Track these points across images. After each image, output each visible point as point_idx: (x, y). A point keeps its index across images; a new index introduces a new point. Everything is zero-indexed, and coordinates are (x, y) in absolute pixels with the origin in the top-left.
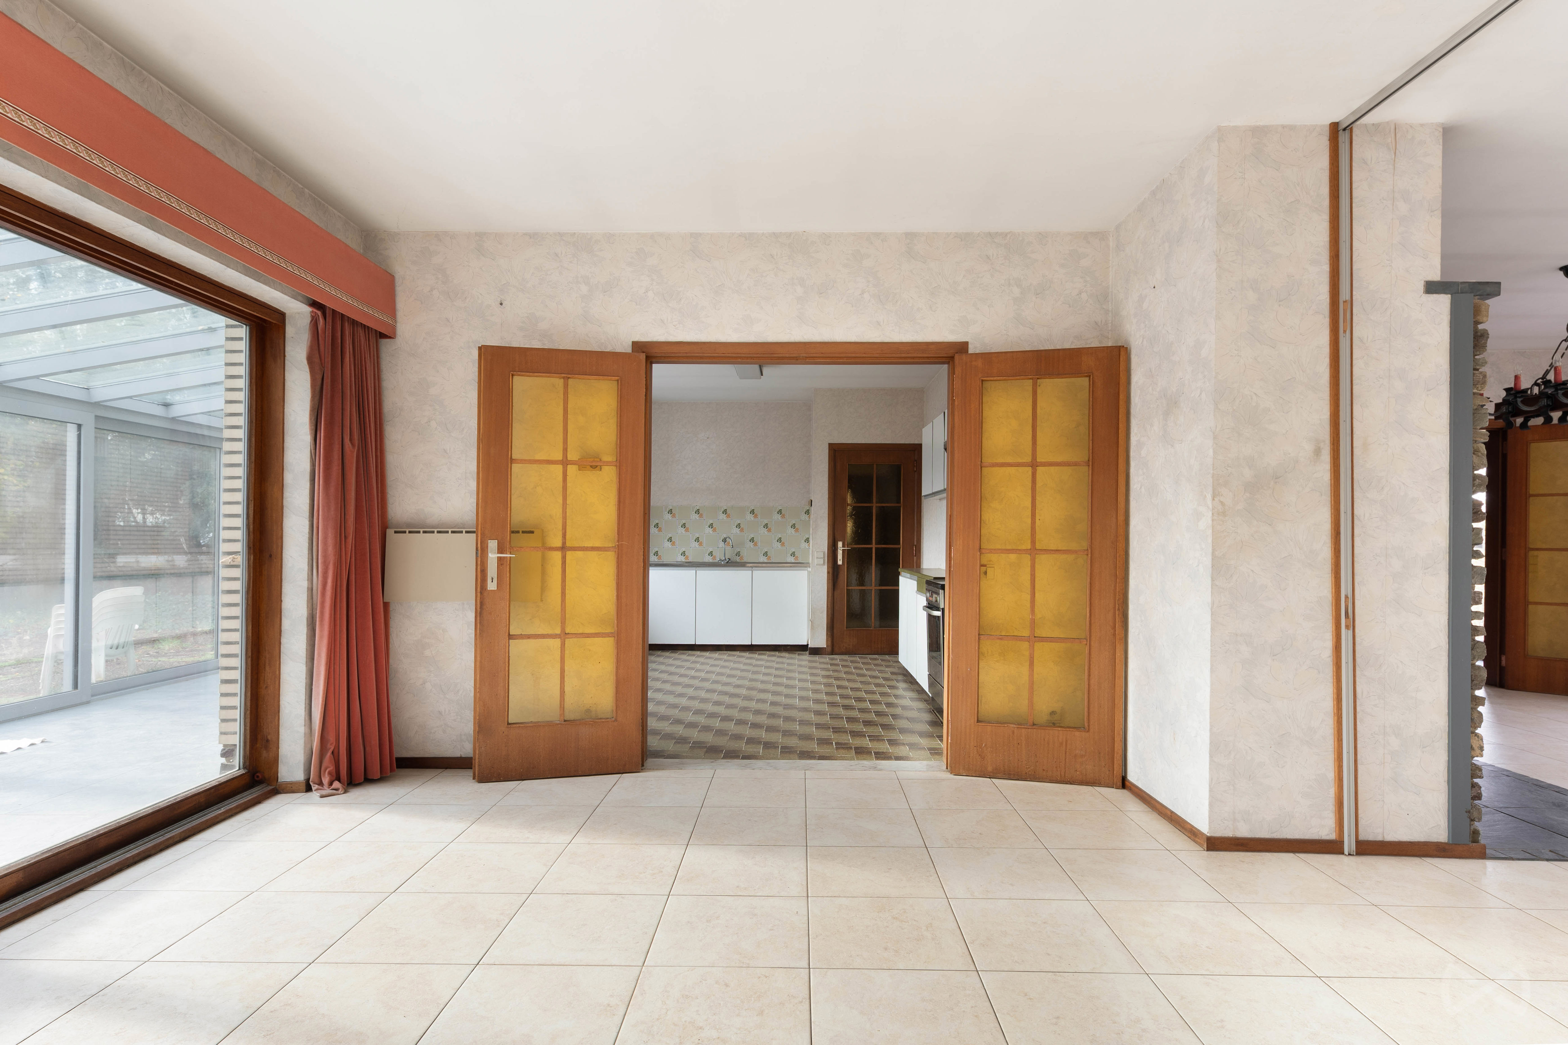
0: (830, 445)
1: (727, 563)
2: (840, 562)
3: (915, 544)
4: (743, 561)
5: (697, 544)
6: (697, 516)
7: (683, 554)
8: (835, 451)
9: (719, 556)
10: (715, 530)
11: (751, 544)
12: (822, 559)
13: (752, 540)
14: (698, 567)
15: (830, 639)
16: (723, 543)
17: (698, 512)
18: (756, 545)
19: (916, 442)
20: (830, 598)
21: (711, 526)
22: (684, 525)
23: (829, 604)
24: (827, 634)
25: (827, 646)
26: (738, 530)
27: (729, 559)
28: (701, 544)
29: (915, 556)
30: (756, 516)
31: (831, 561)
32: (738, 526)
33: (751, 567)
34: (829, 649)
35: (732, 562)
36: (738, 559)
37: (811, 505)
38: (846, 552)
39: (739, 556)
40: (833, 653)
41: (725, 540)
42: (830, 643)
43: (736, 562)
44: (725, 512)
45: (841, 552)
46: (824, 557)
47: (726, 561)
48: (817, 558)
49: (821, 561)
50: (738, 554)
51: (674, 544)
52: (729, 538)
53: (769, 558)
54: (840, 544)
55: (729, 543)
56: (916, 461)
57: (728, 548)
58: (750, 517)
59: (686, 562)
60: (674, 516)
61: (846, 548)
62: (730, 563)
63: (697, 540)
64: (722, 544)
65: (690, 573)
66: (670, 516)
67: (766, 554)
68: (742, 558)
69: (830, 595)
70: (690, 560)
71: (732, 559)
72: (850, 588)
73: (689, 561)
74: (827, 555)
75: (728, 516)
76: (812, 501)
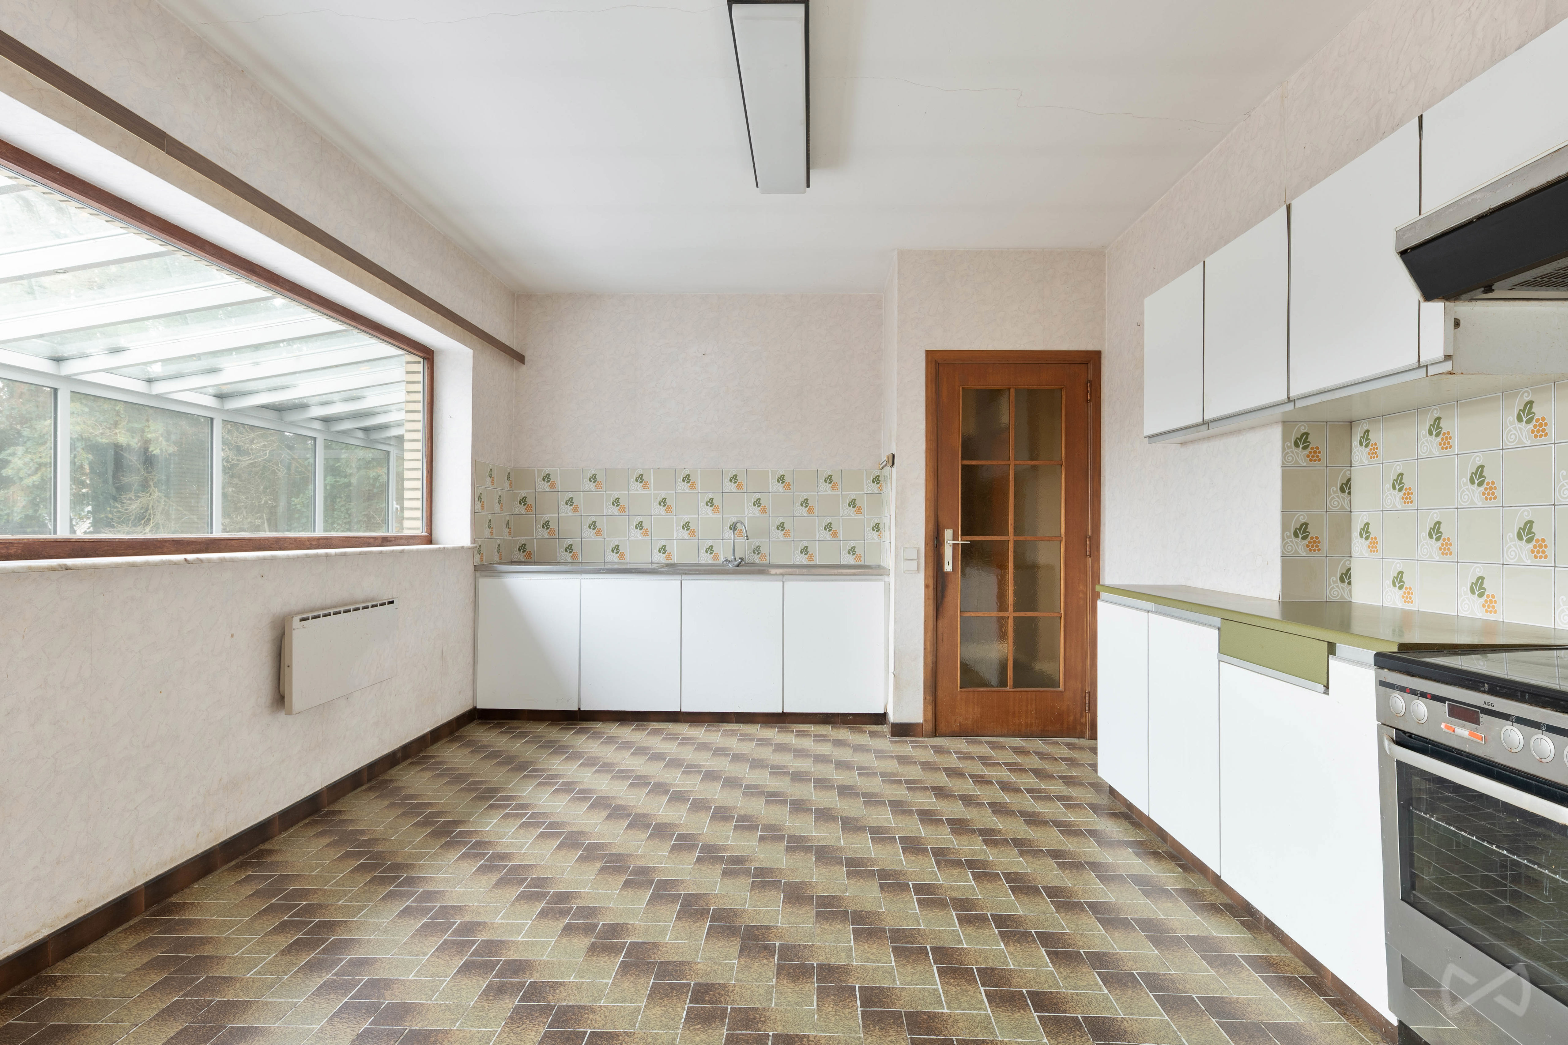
0: (929, 353)
1: (738, 566)
2: (948, 568)
3: (1090, 533)
4: (765, 562)
5: (685, 533)
6: (686, 486)
7: (663, 549)
8: (938, 363)
9: (724, 553)
10: (716, 510)
11: (780, 534)
12: (916, 562)
13: (781, 527)
14: (685, 574)
15: (930, 708)
16: (731, 531)
17: (687, 479)
18: (787, 534)
19: (1090, 348)
20: (930, 634)
21: (710, 502)
22: (663, 502)
23: (928, 643)
24: (925, 699)
25: (925, 720)
26: (756, 510)
27: (742, 559)
28: (693, 534)
29: (1090, 556)
30: (787, 487)
31: (931, 565)
32: (757, 502)
33: (781, 574)
34: (929, 727)
35: (746, 565)
36: (756, 559)
37: (893, 464)
38: (960, 550)
39: (758, 554)
40: (935, 733)
41: (733, 527)
42: (930, 715)
43: (754, 565)
44: (734, 479)
45: (951, 549)
46: (918, 558)
47: (736, 563)
48: (906, 560)
49: (913, 565)
50: (757, 550)
51: (646, 533)
52: (742, 523)
53: (811, 557)
54: (948, 534)
55: (741, 532)
56: (1090, 382)
57: (740, 542)
58: (779, 488)
59: (668, 565)
60: (646, 486)
61: (960, 542)
62: (743, 566)
63: (686, 526)
64: (728, 534)
65: (670, 585)
66: (639, 486)
67: (805, 551)
68: (763, 557)
69: (931, 627)
70: (674, 559)
71: (746, 560)
72: (967, 614)
73: (672, 561)
74: (923, 555)
75: (740, 486)
76: (894, 456)
